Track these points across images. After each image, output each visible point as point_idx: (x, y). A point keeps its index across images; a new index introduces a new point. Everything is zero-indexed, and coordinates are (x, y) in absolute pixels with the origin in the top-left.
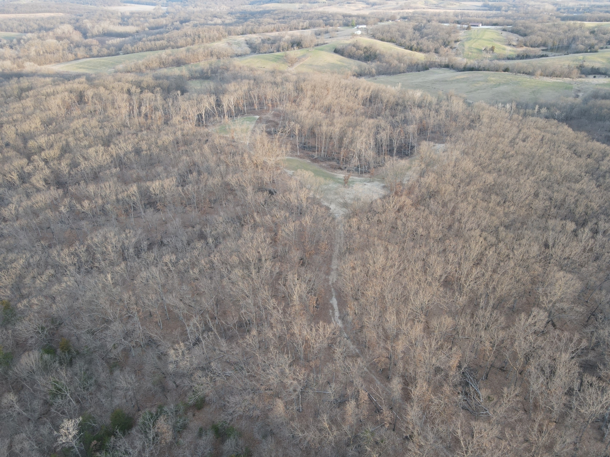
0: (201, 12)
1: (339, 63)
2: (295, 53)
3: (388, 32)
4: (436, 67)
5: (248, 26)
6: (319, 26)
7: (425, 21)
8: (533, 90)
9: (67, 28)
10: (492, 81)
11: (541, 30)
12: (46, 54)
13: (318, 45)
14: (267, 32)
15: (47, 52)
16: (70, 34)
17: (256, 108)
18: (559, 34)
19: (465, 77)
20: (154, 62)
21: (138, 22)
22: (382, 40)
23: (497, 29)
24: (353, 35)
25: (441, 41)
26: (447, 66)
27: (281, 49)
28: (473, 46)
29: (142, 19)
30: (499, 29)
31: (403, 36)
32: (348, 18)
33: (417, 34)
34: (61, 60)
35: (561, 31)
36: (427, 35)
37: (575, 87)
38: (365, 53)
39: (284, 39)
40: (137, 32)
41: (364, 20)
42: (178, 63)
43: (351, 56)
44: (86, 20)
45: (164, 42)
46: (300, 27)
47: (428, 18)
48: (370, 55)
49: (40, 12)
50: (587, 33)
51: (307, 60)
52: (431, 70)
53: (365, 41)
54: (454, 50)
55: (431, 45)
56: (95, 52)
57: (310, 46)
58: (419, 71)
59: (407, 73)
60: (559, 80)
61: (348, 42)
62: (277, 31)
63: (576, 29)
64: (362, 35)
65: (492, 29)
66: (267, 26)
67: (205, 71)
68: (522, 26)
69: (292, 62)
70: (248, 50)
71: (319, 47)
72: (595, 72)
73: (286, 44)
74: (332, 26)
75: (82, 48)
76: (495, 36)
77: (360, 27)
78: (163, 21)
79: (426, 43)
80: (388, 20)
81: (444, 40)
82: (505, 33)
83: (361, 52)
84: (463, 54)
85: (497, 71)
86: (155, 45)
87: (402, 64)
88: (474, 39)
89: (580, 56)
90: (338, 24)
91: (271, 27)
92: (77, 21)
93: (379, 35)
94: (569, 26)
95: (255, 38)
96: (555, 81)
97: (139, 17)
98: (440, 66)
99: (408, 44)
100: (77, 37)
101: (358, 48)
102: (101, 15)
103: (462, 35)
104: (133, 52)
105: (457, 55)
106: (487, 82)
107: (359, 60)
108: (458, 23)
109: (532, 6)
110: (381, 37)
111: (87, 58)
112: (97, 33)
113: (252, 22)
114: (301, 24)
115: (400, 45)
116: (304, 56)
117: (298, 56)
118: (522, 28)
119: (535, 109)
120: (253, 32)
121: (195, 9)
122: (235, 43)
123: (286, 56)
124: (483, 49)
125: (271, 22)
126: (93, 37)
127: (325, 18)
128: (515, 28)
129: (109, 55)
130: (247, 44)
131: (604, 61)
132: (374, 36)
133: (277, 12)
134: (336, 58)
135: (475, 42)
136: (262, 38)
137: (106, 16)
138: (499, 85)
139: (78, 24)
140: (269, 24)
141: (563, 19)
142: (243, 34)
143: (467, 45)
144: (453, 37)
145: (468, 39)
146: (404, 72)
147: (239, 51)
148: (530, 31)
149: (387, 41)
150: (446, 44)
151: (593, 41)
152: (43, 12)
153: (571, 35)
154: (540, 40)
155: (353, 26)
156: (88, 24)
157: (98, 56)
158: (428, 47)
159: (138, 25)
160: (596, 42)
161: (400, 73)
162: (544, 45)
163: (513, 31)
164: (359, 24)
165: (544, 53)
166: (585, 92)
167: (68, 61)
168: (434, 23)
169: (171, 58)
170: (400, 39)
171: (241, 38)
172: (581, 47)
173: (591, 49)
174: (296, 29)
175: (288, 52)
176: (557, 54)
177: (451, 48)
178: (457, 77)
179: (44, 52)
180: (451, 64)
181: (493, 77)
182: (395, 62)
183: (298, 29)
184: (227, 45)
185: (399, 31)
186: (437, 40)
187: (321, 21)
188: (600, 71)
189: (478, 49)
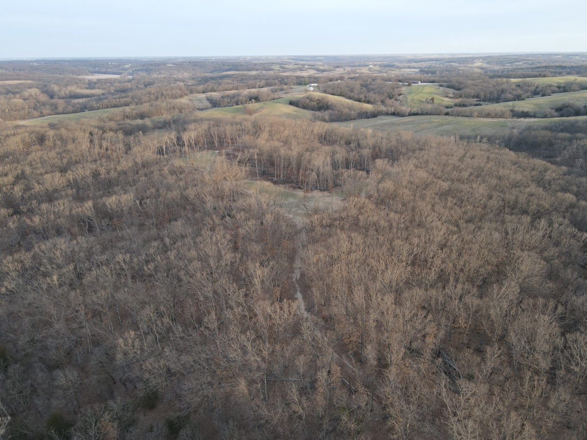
0: (165, 78)
1: (294, 113)
2: (253, 105)
3: (338, 88)
4: (383, 115)
5: (209, 85)
6: (275, 85)
7: (370, 80)
8: (473, 128)
9: (34, 91)
10: (434, 122)
11: (473, 85)
12: (11, 111)
13: (274, 99)
14: (227, 90)
15: (12, 110)
16: (37, 96)
17: (217, 145)
18: (490, 88)
19: (411, 120)
20: (118, 116)
21: (104, 86)
22: (333, 94)
23: (435, 85)
24: (306, 91)
25: (386, 94)
26: (393, 114)
27: (240, 103)
28: (415, 98)
29: (108, 84)
30: (436, 85)
31: (352, 91)
32: (301, 79)
33: (364, 89)
34: (26, 117)
35: (490, 86)
36: (373, 90)
37: (510, 125)
38: (318, 104)
39: (242, 95)
40: (103, 94)
41: (315, 80)
42: (142, 116)
43: (305, 107)
44: (54, 85)
45: (129, 100)
46: (257, 86)
47: (373, 78)
48: (323, 106)
49: (8, 80)
50: (514, 86)
51: (265, 112)
52: (379, 117)
53: (318, 95)
54: (399, 102)
55: (377, 97)
56: (60, 109)
57: (267, 100)
58: (368, 118)
59: (358, 120)
60: (495, 120)
61: (301, 96)
62: (236, 90)
63: (503, 83)
64: (314, 91)
65: (430, 85)
66: (226, 86)
67: (167, 121)
68: (456, 82)
69: (250, 113)
70: (209, 105)
71: (275, 101)
72: (525, 115)
73: (244, 99)
74: (286, 84)
75: (48, 107)
76: (434, 90)
77: (312, 85)
78: (129, 85)
79: (372, 96)
80: (337, 80)
81: (388, 94)
82: (441, 88)
83: (315, 103)
84: (407, 104)
85: (438, 115)
86: (120, 102)
87: (353, 112)
88: (415, 93)
89: (510, 103)
90: (292, 83)
91: (230, 86)
92: (45, 86)
93: (329, 90)
94: (497, 82)
95: (215, 95)
96: (491, 120)
97: (106, 83)
98: (387, 114)
99: (356, 96)
100: (44, 98)
101: (311, 100)
102: (69, 81)
103: (404, 90)
104: (98, 108)
105: (401, 105)
106: (430, 123)
107: (312, 110)
108: (400, 81)
109: (462, 70)
110: (332, 92)
111: (52, 115)
112: (64, 96)
113: (212, 83)
114: (258, 83)
115: (350, 98)
116: (262, 108)
117: (256, 108)
118: (457, 84)
119: (477, 139)
120: (213, 90)
121: (159, 76)
122: (196, 100)
123: (244, 108)
124: (424, 100)
125: (230, 82)
126: (59, 98)
127: (279, 79)
128: (450, 84)
129: (74, 112)
130: (208, 100)
131: (532, 106)
132: (325, 92)
133: (235, 76)
134: (292, 109)
135: (416, 95)
136: (222, 95)
137: (73, 82)
138: (442, 125)
139: (45, 89)
140: (228, 84)
141: (491, 77)
142: (204, 92)
143: (409, 98)
144: (396, 91)
145: (410, 93)
146: (354, 119)
147: (201, 106)
148: (463, 86)
149: (338, 95)
150: (391, 97)
151: (519, 92)
152: (12, 80)
153: (500, 88)
154: (473, 92)
155: (306, 84)
156: (56, 88)
157: (63, 113)
158: (374, 99)
159: (104, 89)
160: (523, 92)
161: (351, 120)
162: (477, 96)
163: (448, 87)
164: (311, 83)
165: (478, 103)
166: (519, 128)
167: (33, 118)
168: (378, 81)
169: (134, 112)
170: (349, 93)
171: (203, 96)
172: (510, 96)
173: (519, 98)
174: (254, 87)
175: (246, 105)
176: (489, 103)
177: (396, 100)
178: (404, 121)
179: (9, 110)
180: (397, 112)
181: (436, 119)
182: (346, 111)
183: (255, 88)
184: (189, 101)
185: (347, 87)
186: (383, 94)
187: (276, 81)
188: (530, 114)
189: (419, 101)
